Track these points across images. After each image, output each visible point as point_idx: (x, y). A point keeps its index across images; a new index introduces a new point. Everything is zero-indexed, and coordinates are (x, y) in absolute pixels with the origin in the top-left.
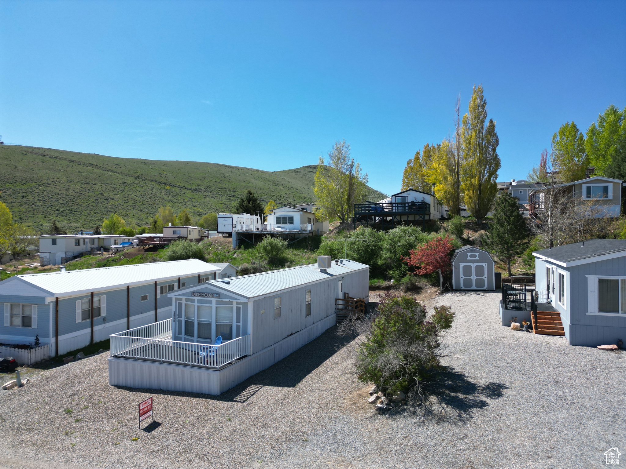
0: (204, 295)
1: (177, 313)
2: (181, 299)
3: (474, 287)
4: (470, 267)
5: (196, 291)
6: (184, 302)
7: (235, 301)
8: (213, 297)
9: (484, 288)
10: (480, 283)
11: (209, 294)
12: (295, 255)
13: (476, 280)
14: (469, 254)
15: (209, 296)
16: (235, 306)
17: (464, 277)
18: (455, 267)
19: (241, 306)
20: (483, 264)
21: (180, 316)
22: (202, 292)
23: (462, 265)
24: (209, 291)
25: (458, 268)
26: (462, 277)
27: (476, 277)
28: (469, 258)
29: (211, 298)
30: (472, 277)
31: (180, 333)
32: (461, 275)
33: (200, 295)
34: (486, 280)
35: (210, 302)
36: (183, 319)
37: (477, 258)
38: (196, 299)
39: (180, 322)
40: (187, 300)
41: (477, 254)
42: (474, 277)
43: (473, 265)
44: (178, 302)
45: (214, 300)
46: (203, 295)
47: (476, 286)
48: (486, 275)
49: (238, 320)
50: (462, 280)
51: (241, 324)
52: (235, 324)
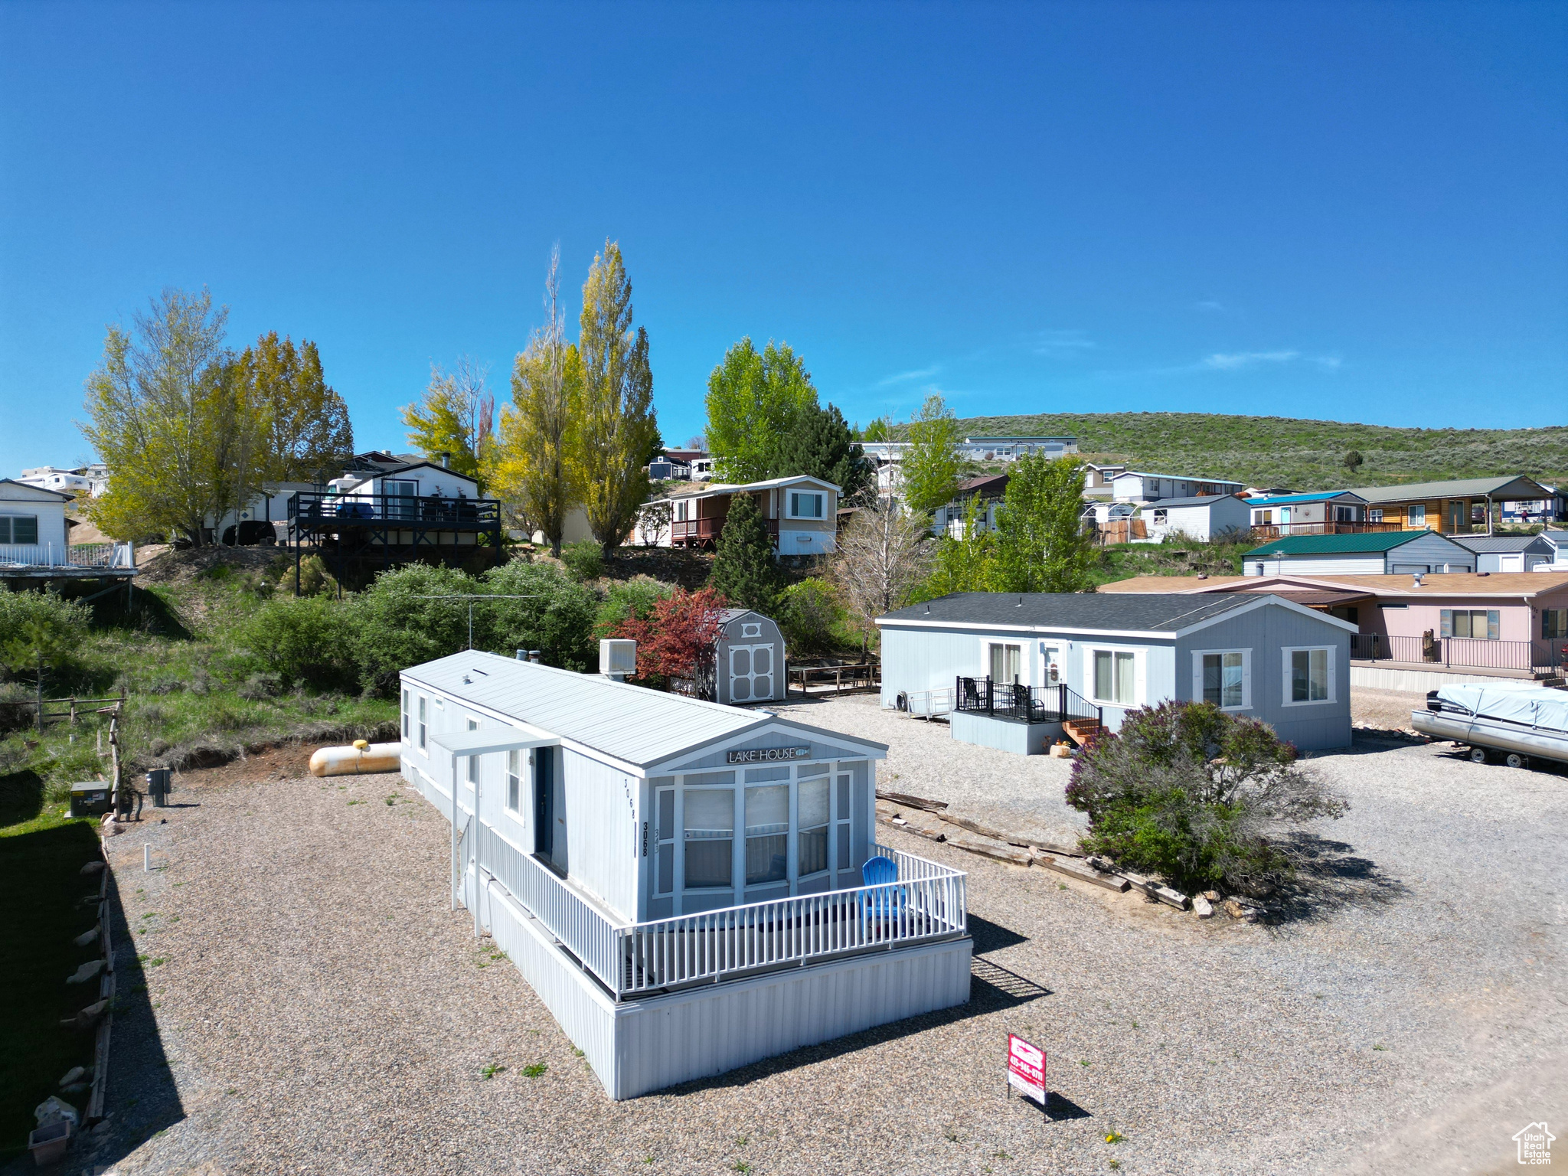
0: (767, 755)
1: (657, 826)
2: (671, 780)
3: (752, 697)
4: (746, 653)
5: (738, 748)
6: (679, 788)
7: (833, 762)
8: (795, 757)
9: (768, 698)
10: (762, 684)
11: (781, 751)
13: (757, 680)
14: (745, 626)
15: (783, 757)
16: (834, 774)
17: (736, 677)
18: (720, 655)
19: (851, 773)
20: (767, 646)
21: (667, 831)
22: (760, 747)
23: (735, 648)
25: (724, 658)
26: (733, 677)
27: (756, 675)
28: (745, 635)
29: (789, 760)
30: (749, 676)
31: (667, 885)
32: (732, 673)
33: (756, 758)
34: (771, 678)
36: (678, 842)
37: (758, 635)
38: (740, 770)
41: (758, 625)
42: (752, 676)
43: (751, 649)
44: (659, 789)
45: (794, 766)
46: (764, 757)
47: (757, 695)
48: (771, 670)
49: (843, 813)
50: (732, 682)
51: (851, 821)
52: (835, 823)
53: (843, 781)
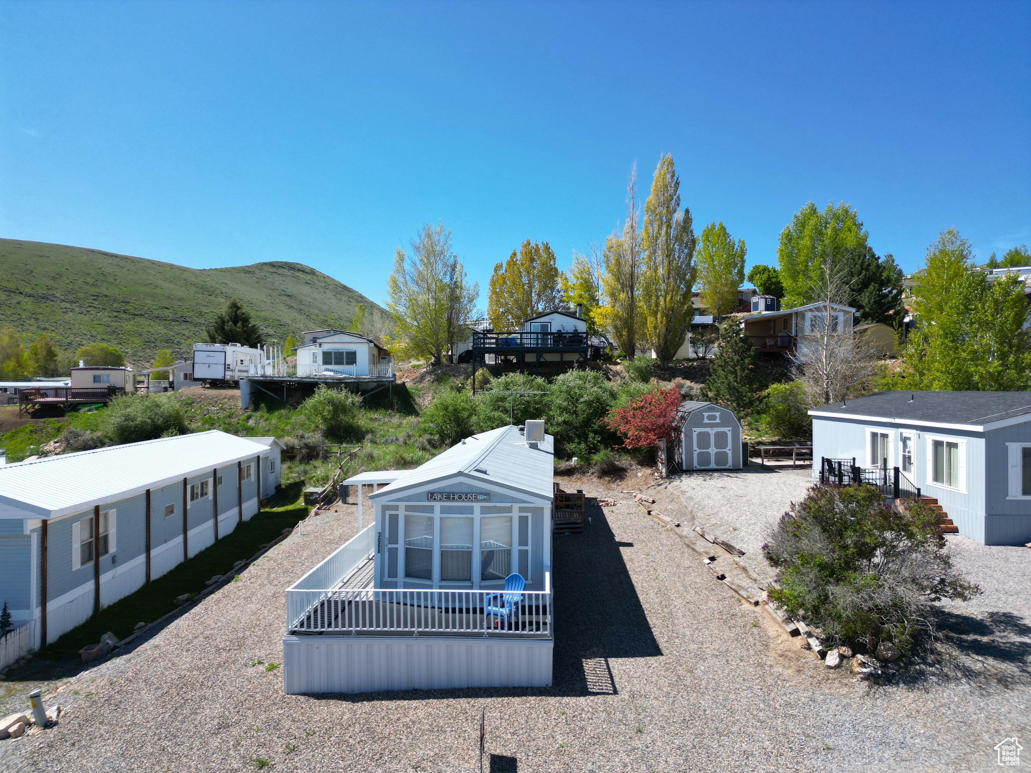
0: (456, 497)
1: (387, 535)
2: (396, 508)
3: (713, 465)
4: (708, 434)
5: (437, 491)
6: (402, 513)
7: (516, 506)
8: (476, 499)
9: (727, 467)
10: (721, 458)
11: (466, 495)
12: (371, 419)
13: (717, 454)
14: (706, 414)
15: (470, 500)
16: (516, 515)
17: (699, 451)
18: (685, 435)
19: (530, 515)
20: (725, 429)
21: (394, 539)
22: (452, 491)
23: (699, 430)
24: (466, 490)
25: (689, 436)
26: (696, 450)
27: (716, 450)
28: (706, 421)
29: (474, 502)
30: (710, 450)
31: (393, 573)
32: (695, 447)
33: (448, 498)
34: (730, 453)
35: (471, 510)
36: (401, 547)
37: (718, 421)
38: (437, 505)
39: (393, 553)
40: (408, 508)
41: (717, 414)
42: (713, 450)
43: (712, 431)
44: (388, 513)
45: (477, 506)
46: (454, 499)
47: (716, 464)
48: (730, 446)
49: (523, 541)
50: (695, 454)
51: (529, 548)
52: (516, 549)
53: (523, 521)
